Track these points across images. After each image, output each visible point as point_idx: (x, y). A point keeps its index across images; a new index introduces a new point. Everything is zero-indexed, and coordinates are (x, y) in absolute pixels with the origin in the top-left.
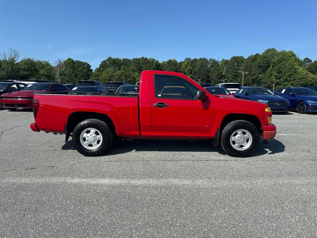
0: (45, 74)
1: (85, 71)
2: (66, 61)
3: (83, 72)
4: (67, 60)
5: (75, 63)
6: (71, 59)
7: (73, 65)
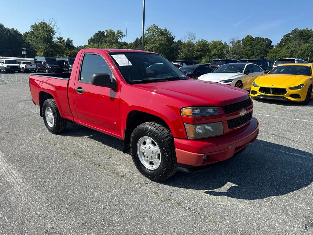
0: (217, 53)
1: (264, 47)
2: (244, 38)
3: (260, 49)
4: (246, 38)
5: (253, 40)
6: (250, 36)
7: (251, 43)
